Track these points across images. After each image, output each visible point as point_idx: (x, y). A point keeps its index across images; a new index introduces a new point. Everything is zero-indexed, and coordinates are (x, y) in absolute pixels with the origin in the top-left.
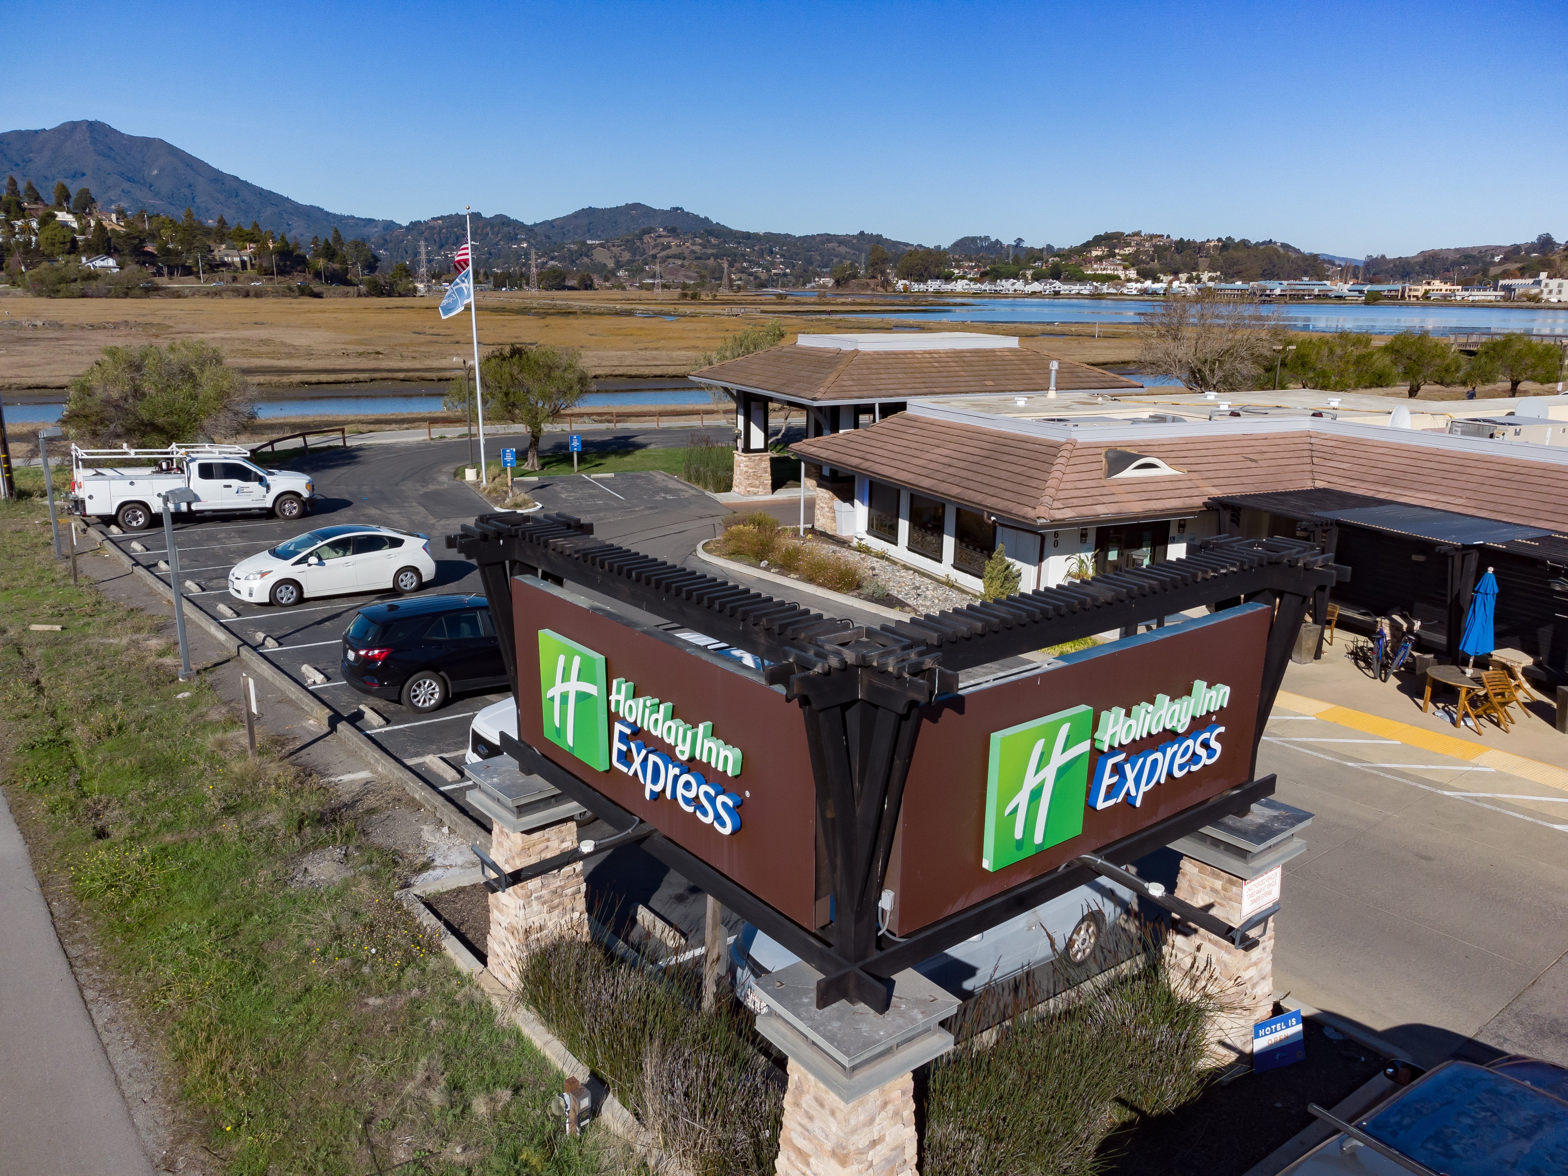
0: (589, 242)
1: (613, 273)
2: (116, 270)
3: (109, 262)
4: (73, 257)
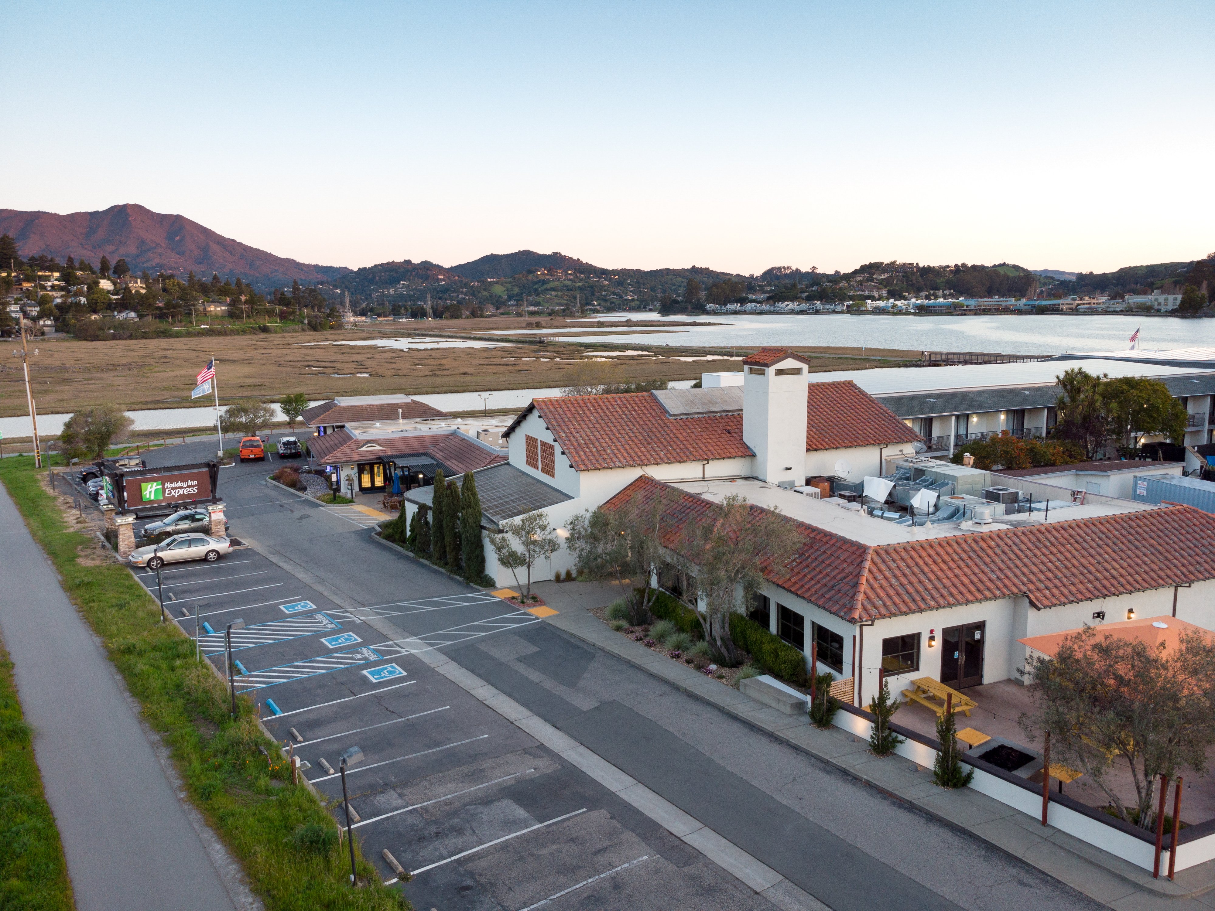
0: (489, 280)
1: (504, 303)
2: (137, 320)
3: (133, 314)
4: (109, 311)
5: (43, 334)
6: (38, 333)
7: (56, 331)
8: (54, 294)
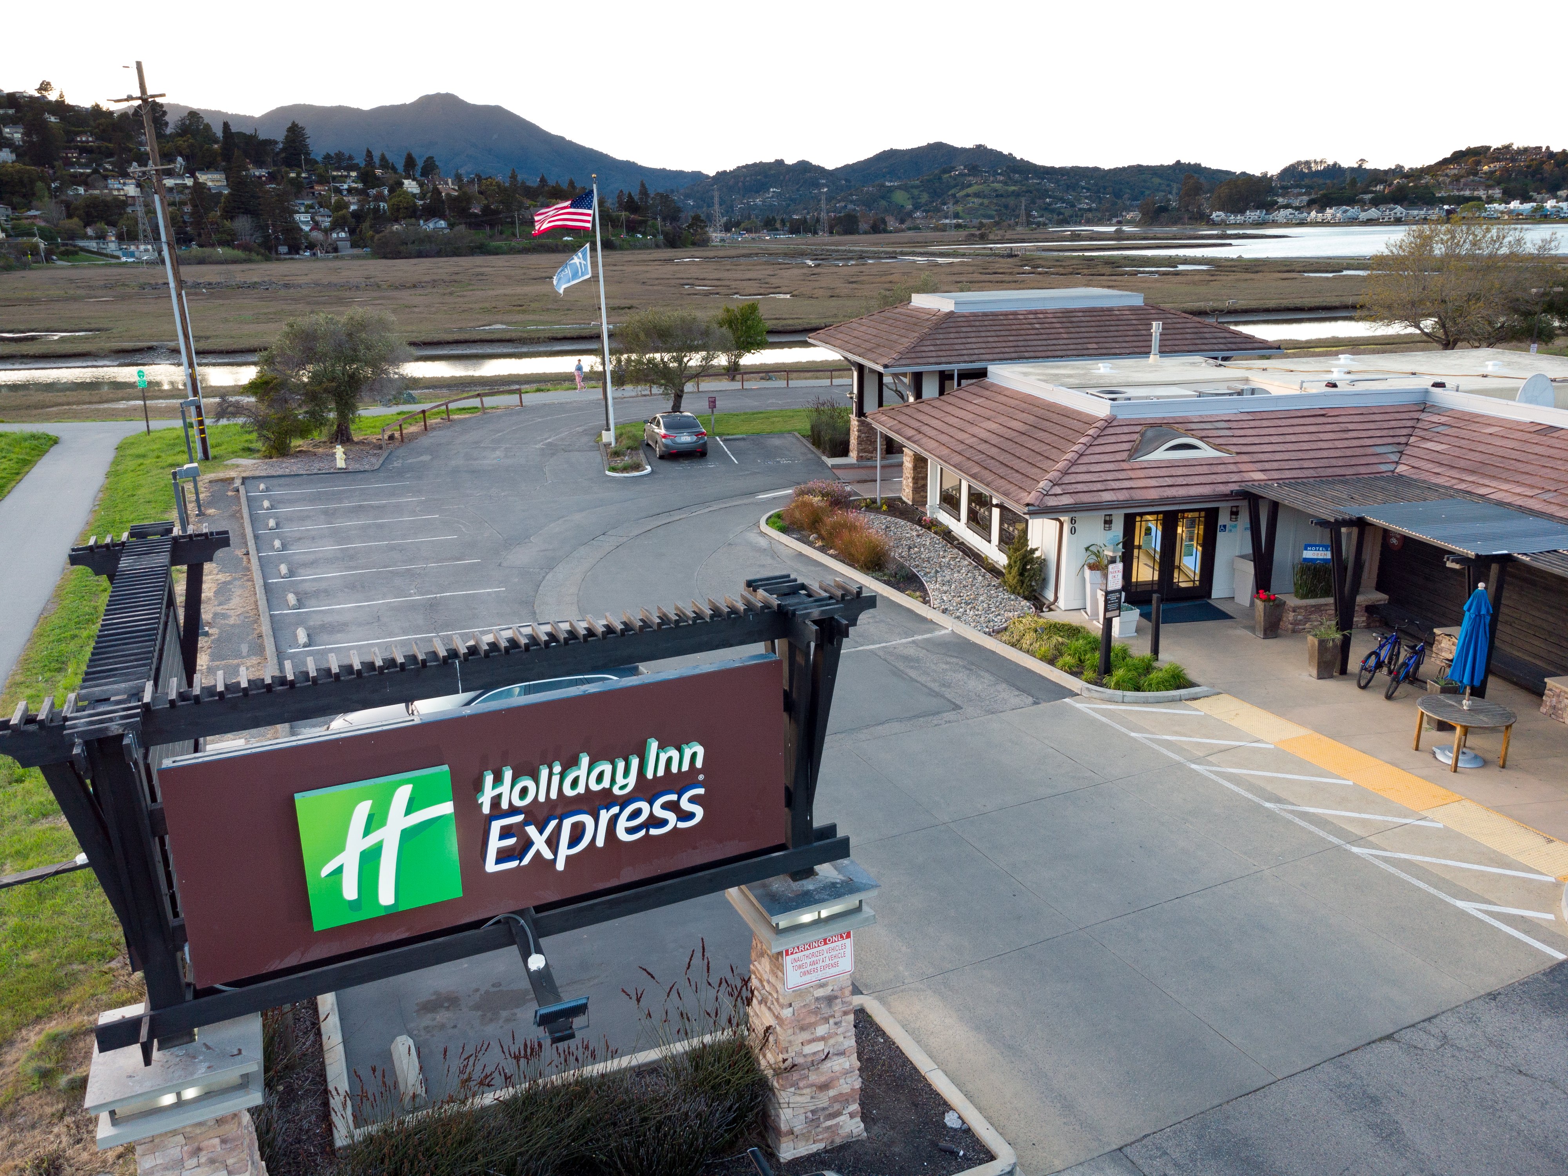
0: (888, 184)
1: (910, 214)
2: (447, 231)
3: (442, 223)
4: (413, 220)
5: (336, 250)
6: (330, 249)
7: (352, 246)
8: (351, 199)
